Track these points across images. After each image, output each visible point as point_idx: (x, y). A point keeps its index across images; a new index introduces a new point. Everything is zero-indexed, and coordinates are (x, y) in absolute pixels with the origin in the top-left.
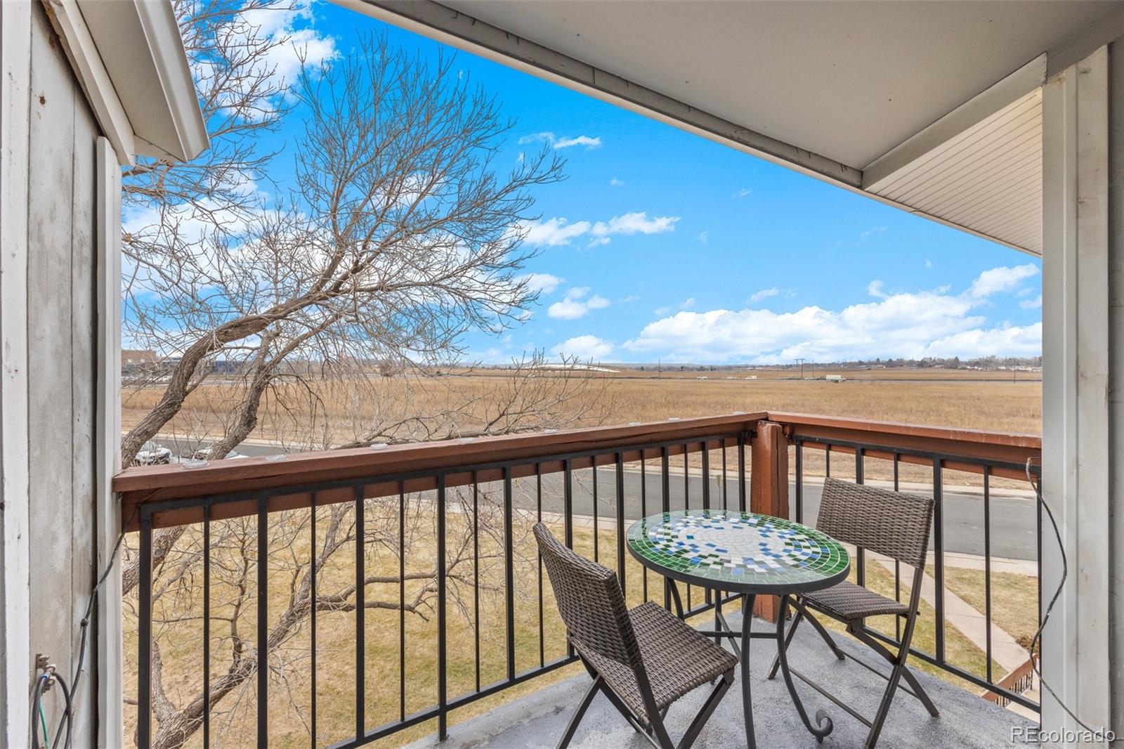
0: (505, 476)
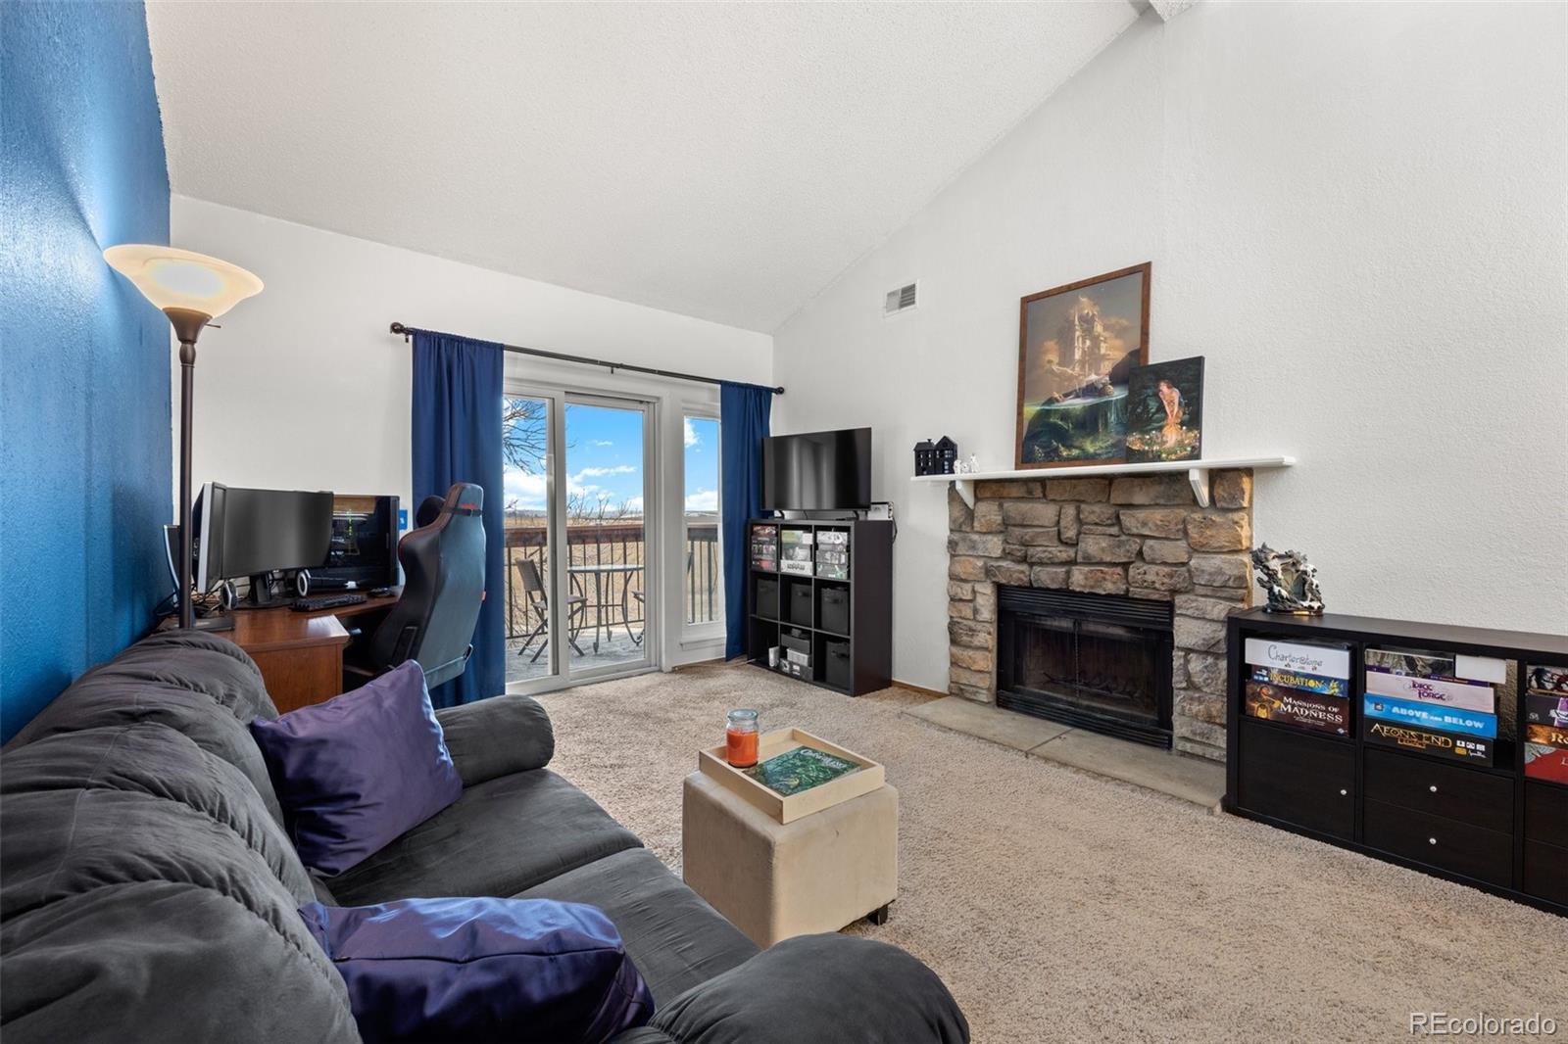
0: (598, 542)
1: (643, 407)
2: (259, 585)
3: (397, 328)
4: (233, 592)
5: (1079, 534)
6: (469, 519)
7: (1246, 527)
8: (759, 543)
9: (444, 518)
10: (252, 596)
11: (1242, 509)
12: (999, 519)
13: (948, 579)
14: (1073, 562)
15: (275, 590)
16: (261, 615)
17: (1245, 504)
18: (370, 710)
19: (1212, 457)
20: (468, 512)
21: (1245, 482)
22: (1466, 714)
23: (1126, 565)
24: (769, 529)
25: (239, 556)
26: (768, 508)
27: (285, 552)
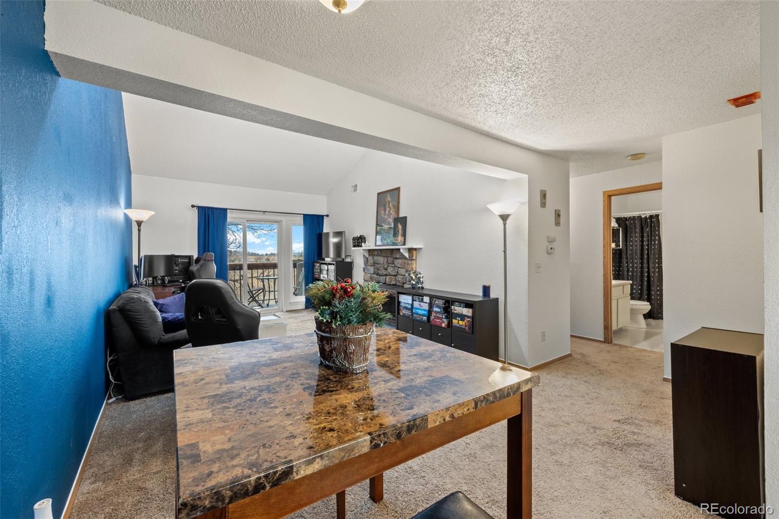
1: (277, 223)
2: (155, 280)
3: (193, 206)
4: (148, 281)
5: (388, 266)
6: (210, 263)
7: (415, 265)
8: (316, 269)
9: (202, 262)
10: (153, 283)
11: (413, 260)
12: (372, 261)
13: (363, 281)
14: (386, 275)
15: (159, 282)
16: (155, 287)
17: (414, 258)
18: (173, 300)
19: (408, 246)
20: (209, 260)
21: (414, 252)
22: (425, 310)
23: (396, 276)
24: (318, 265)
25: (150, 272)
26: (323, 256)
27: (160, 270)
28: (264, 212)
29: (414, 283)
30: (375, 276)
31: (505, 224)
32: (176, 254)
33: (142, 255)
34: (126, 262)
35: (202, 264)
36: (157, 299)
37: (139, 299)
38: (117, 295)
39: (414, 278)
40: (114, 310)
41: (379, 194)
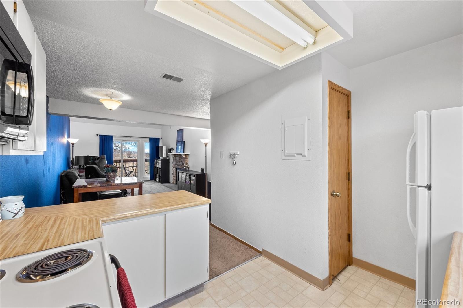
1: (137, 141)
2: (80, 166)
3: (97, 135)
4: (77, 167)
5: (180, 161)
7: (187, 161)
10: (79, 168)
12: (175, 159)
13: (173, 167)
14: (179, 165)
15: (82, 167)
17: (187, 158)
19: (185, 153)
20: (103, 158)
21: (187, 156)
22: (184, 178)
23: (182, 165)
24: (156, 160)
25: (77, 163)
26: (159, 157)
27: (82, 163)
28: (131, 137)
29: (185, 168)
30: (176, 165)
31: (206, 147)
32: (90, 156)
33: (74, 156)
34: (68, 159)
35: (100, 160)
36: (79, 173)
37: (72, 172)
38: (64, 172)
39: (185, 166)
40: (63, 175)
41: (177, 131)
